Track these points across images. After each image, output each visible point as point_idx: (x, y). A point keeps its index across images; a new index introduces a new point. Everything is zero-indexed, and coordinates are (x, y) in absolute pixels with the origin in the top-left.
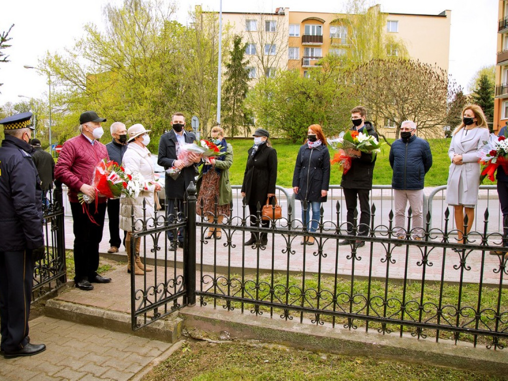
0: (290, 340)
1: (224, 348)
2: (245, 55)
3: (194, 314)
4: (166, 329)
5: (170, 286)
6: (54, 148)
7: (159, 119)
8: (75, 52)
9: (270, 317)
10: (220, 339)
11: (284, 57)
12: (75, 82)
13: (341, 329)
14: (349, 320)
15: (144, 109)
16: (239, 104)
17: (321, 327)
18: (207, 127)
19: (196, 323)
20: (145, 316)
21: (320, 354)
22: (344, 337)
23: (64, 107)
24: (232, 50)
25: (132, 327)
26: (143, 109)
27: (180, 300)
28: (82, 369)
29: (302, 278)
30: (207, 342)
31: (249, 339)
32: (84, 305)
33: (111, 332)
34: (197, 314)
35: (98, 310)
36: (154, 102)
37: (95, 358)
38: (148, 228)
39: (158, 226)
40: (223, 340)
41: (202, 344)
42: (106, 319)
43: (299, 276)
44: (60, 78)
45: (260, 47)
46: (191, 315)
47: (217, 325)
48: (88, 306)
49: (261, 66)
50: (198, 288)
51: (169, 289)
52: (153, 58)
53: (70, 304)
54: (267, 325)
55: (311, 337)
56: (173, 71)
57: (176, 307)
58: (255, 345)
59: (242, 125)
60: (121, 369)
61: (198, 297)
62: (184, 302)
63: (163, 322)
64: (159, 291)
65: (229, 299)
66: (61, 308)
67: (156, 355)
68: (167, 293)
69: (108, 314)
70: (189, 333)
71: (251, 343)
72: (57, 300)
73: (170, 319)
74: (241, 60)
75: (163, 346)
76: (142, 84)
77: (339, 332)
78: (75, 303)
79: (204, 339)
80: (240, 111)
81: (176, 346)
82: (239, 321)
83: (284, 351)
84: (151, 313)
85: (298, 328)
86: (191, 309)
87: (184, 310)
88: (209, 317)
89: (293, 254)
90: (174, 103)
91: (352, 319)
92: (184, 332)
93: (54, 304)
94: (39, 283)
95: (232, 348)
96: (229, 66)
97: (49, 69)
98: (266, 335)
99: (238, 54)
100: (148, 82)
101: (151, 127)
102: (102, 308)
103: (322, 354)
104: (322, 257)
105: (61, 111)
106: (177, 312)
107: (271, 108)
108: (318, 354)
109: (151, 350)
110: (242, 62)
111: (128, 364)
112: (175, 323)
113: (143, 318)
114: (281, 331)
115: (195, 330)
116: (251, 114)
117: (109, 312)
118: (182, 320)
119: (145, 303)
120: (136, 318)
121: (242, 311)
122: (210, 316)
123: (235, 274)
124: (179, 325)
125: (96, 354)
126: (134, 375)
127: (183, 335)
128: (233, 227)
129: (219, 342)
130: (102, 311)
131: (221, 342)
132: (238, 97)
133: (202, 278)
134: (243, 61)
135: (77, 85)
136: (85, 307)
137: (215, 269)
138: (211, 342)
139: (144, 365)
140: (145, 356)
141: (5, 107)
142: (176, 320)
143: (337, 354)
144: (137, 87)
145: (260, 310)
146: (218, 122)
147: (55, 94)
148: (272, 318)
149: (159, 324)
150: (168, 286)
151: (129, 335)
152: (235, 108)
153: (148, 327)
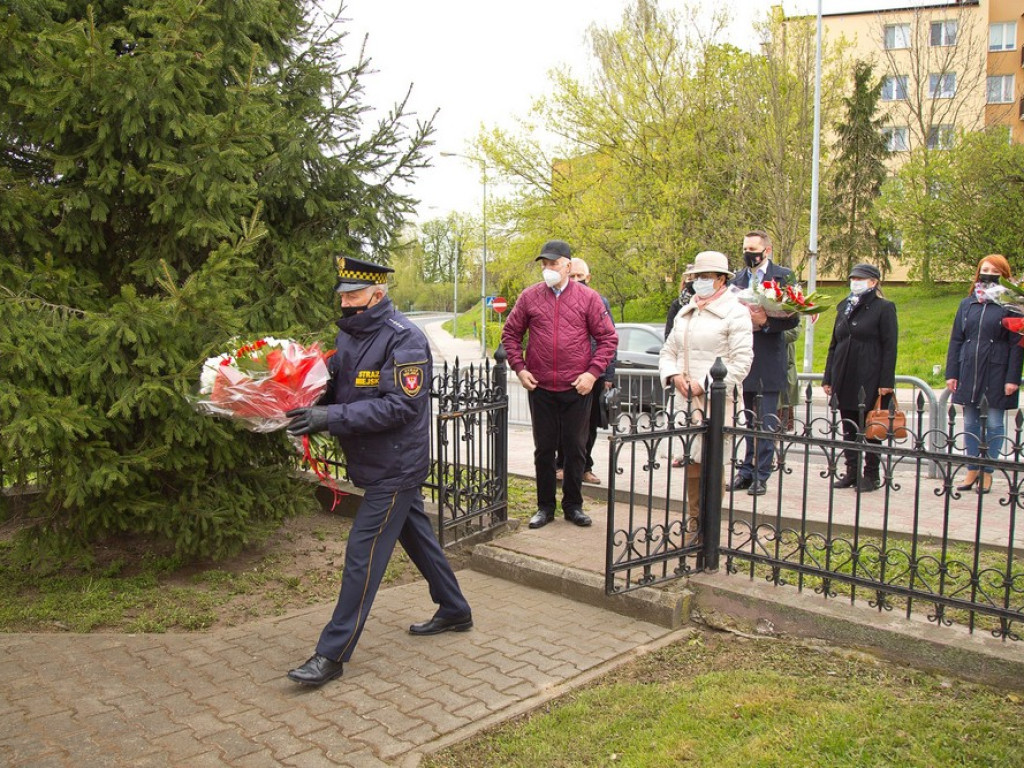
0: (882, 645)
1: (759, 647)
2: (880, 104)
3: (713, 585)
4: (663, 605)
5: (675, 533)
6: (490, 303)
8: (531, 121)
9: (850, 604)
10: (755, 632)
11: (970, 103)
12: (530, 178)
13: (985, 638)
14: (1003, 622)
15: (662, 226)
16: (864, 210)
17: (944, 629)
18: (790, 261)
19: (715, 600)
20: (629, 576)
21: (939, 677)
22: (988, 651)
23: (511, 224)
24: (849, 95)
25: (607, 590)
26: (661, 224)
27: (691, 562)
28: (524, 644)
30: (732, 635)
31: (806, 636)
32: (533, 556)
33: (573, 603)
34: (720, 585)
35: (555, 566)
36: (682, 212)
37: (545, 633)
38: (640, 430)
39: (656, 429)
40: (761, 634)
41: (724, 636)
42: (567, 581)
44: (504, 172)
45: (914, 84)
46: (709, 587)
47: (752, 607)
48: (539, 558)
49: (916, 125)
50: (723, 542)
51: (672, 537)
52: (682, 123)
53: (511, 553)
54: (842, 615)
55: (922, 645)
56: (721, 145)
57: (682, 570)
58: (817, 648)
59: (870, 255)
60: (584, 652)
61: (723, 560)
62: (699, 564)
63: (659, 592)
64: (654, 537)
65: (776, 565)
66: (497, 558)
67: (643, 641)
68: (669, 544)
69: (570, 573)
70: (703, 617)
71: (810, 644)
72: (491, 546)
73: (672, 589)
74: (871, 114)
75: (656, 631)
76: (659, 175)
77: (981, 641)
78: (518, 553)
79: (728, 629)
80: (868, 225)
81: (678, 635)
82: (791, 603)
83: (871, 664)
84: (637, 572)
85: (900, 626)
86: (710, 576)
87: (697, 578)
88: (739, 592)
89: (895, 490)
90: (723, 213)
91: (1008, 621)
92: (695, 614)
93: (485, 550)
94: (464, 514)
95: (774, 647)
96: (842, 129)
97: (483, 155)
98: (840, 633)
99: (863, 102)
100: (672, 172)
101: (677, 261)
102: (561, 564)
103: (943, 678)
104: (950, 498)
105: (504, 234)
106: (684, 580)
107: (937, 216)
108: (935, 677)
109: (635, 633)
110: (872, 120)
111: (595, 647)
112: (680, 596)
113: (625, 579)
114: (867, 628)
115: (713, 612)
116: (891, 229)
117: (572, 570)
118: (692, 593)
119: (630, 554)
120: (613, 574)
121: (800, 589)
122: (740, 591)
124: (687, 600)
125: (547, 627)
126: (602, 664)
127: (691, 620)
129: (753, 637)
130: (562, 568)
131: (757, 637)
132: (863, 195)
133: (731, 526)
134: (876, 117)
135: (534, 182)
136: (535, 560)
138: (738, 636)
139: (621, 652)
140: (624, 640)
142: (682, 591)
143: (971, 681)
144: (649, 182)
145: (832, 590)
146: (811, 249)
147: (494, 200)
148: (853, 604)
149: (652, 595)
150: (671, 531)
151: (602, 610)
152: (856, 217)
153: (633, 599)
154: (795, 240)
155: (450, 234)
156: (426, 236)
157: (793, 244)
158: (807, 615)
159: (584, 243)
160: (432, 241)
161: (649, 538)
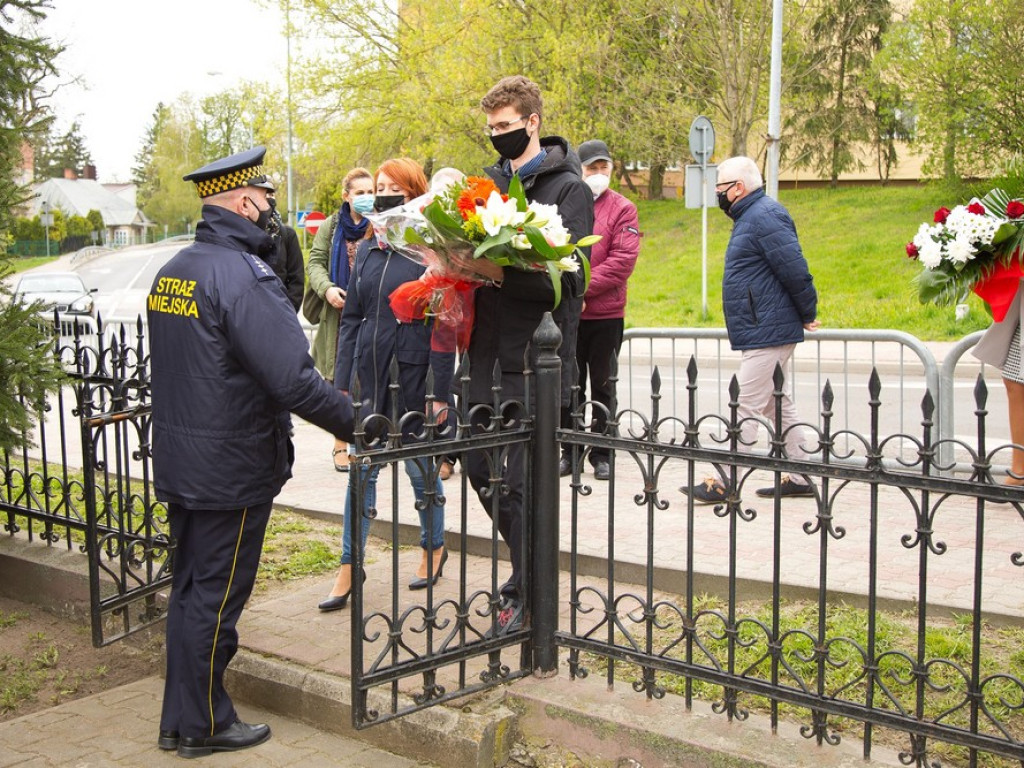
3: (546, 700)
4: (461, 737)
5: (479, 613)
6: (303, 219)
7: (600, 127)
9: (768, 729)
12: (359, 29)
16: (856, 72)
19: (550, 725)
20: (395, 691)
23: (332, 99)
25: (354, 718)
27: (511, 657)
29: (916, 623)
32: (257, 652)
34: (556, 700)
35: (292, 668)
36: (584, 78)
42: (309, 695)
43: (907, 616)
46: (538, 702)
47: (609, 739)
48: (267, 655)
50: (564, 627)
51: (474, 620)
54: (755, 752)
57: (496, 675)
59: (866, 140)
61: (564, 655)
62: (525, 661)
63: (455, 716)
64: (439, 622)
65: (649, 665)
68: (468, 632)
69: (313, 681)
70: (531, 755)
73: (477, 707)
76: (553, 27)
80: (863, 95)
82: (671, 733)
84: (414, 683)
86: (542, 684)
87: (521, 687)
88: (587, 712)
89: (837, 538)
90: (648, 80)
92: (518, 749)
102: (302, 664)
104: (929, 552)
105: (322, 114)
106: (502, 689)
107: (967, 78)
112: (490, 720)
113: (389, 697)
115: (546, 747)
116: (898, 99)
117: (317, 675)
118: (512, 714)
119: (395, 654)
120: (365, 691)
121: (689, 703)
122: (590, 710)
123: (709, 596)
124: (502, 726)
127: (511, 760)
128: (660, 449)
130: (302, 672)
132: (857, 49)
133: (575, 594)
135: (364, 34)
137: (611, 568)
141: (177, 105)
142: (495, 712)
144: (536, 33)
145: (738, 707)
146: (771, 133)
147: (304, 62)
148: (775, 732)
149: (443, 719)
150: (471, 611)
151: (365, 745)
152: (846, 84)
153: (414, 727)
154: (752, 120)
155: (247, 116)
156: (209, 118)
157: (749, 126)
158: (696, 752)
159: (438, 128)
160: (219, 125)
161: (430, 624)
